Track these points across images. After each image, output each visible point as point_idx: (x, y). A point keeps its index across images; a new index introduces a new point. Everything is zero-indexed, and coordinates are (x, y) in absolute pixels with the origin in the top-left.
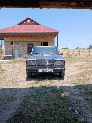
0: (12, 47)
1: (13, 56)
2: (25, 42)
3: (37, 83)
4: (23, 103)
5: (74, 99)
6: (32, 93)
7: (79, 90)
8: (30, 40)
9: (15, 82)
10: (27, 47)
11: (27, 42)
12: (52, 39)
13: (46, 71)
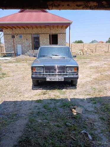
0: (14, 41)
1: (15, 52)
2: (29, 35)
3: (44, 94)
4: (30, 123)
5: (88, 118)
6: (39, 109)
7: (94, 105)
8: (36, 33)
9: (19, 91)
10: (32, 41)
11: (32, 35)
12: (63, 31)
13: (55, 79)
